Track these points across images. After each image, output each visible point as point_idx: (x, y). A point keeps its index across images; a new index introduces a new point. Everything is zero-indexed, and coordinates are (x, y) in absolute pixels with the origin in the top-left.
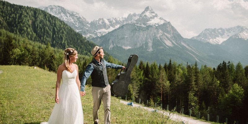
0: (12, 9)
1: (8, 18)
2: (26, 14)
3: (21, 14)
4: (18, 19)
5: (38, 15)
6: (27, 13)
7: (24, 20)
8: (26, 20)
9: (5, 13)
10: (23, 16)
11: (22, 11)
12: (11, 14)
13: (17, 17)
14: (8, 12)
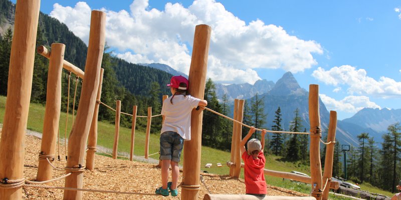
0: (130, 70)
1: (126, 81)
2: (148, 78)
3: (142, 78)
4: (140, 85)
5: (164, 79)
6: (150, 77)
7: (147, 86)
8: (149, 85)
9: (121, 74)
10: (145, 80)
11: (143, 74)
12: (129, 77)
13: (138, 82)
14: (125, 74)
